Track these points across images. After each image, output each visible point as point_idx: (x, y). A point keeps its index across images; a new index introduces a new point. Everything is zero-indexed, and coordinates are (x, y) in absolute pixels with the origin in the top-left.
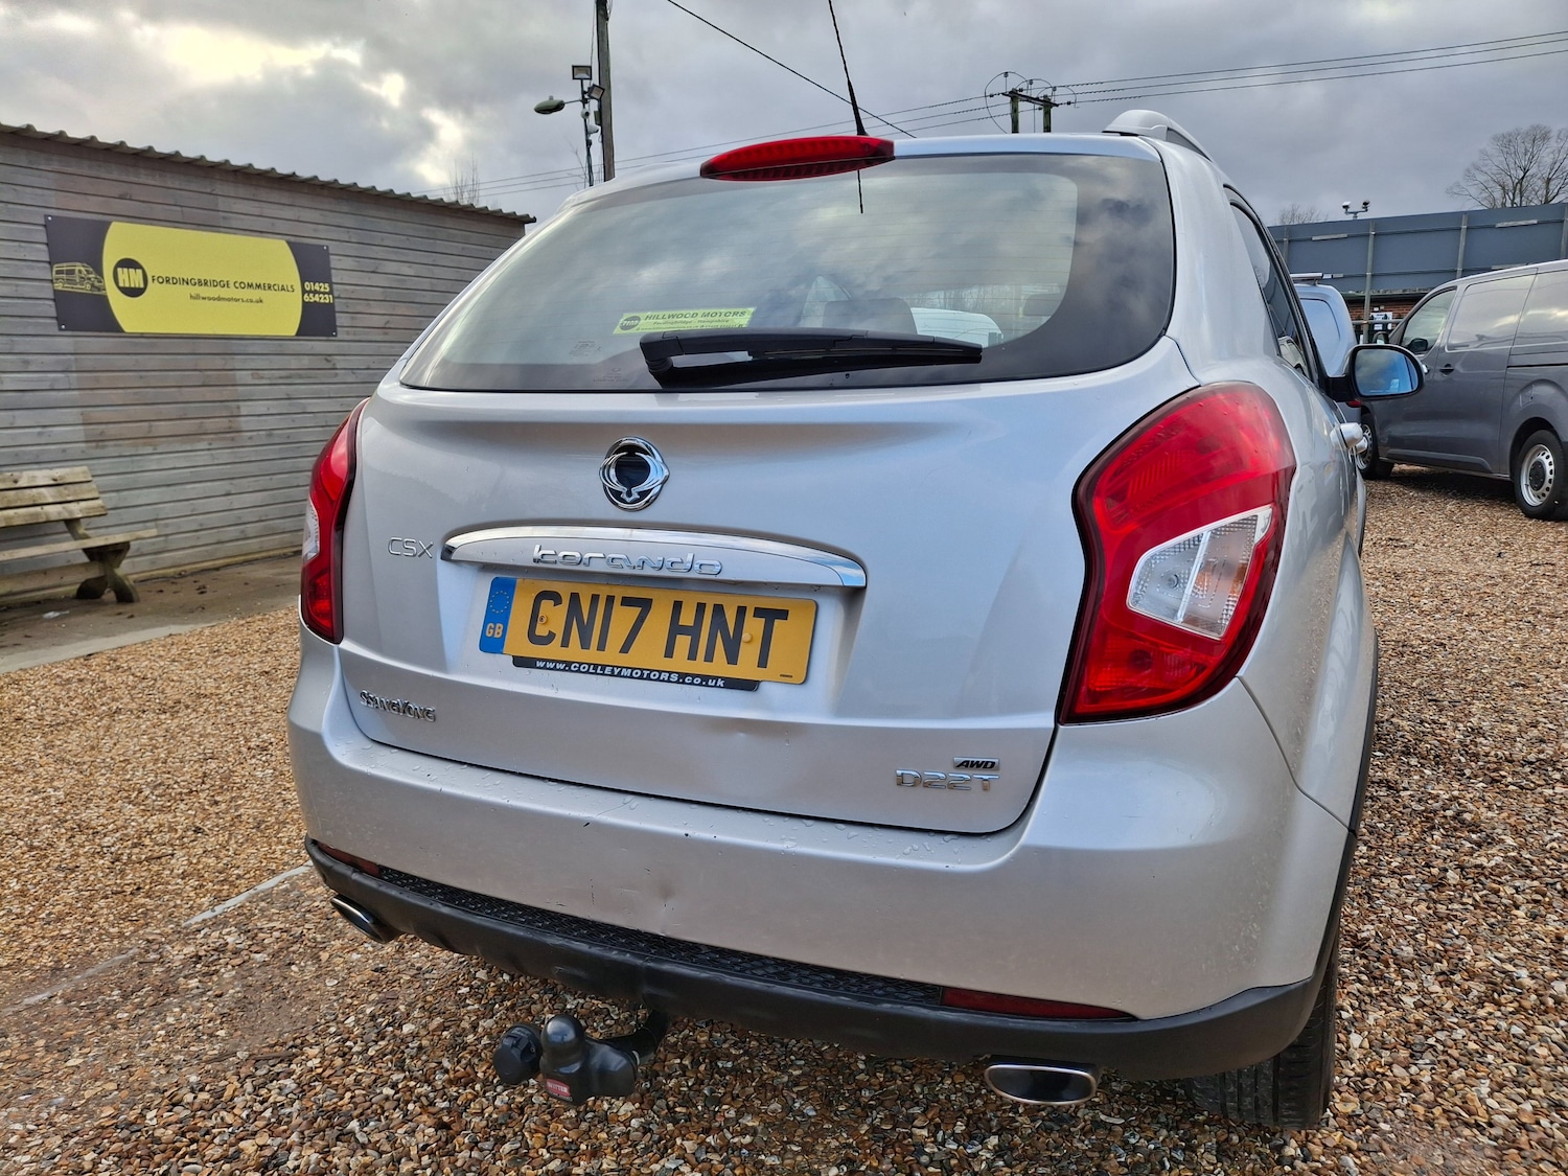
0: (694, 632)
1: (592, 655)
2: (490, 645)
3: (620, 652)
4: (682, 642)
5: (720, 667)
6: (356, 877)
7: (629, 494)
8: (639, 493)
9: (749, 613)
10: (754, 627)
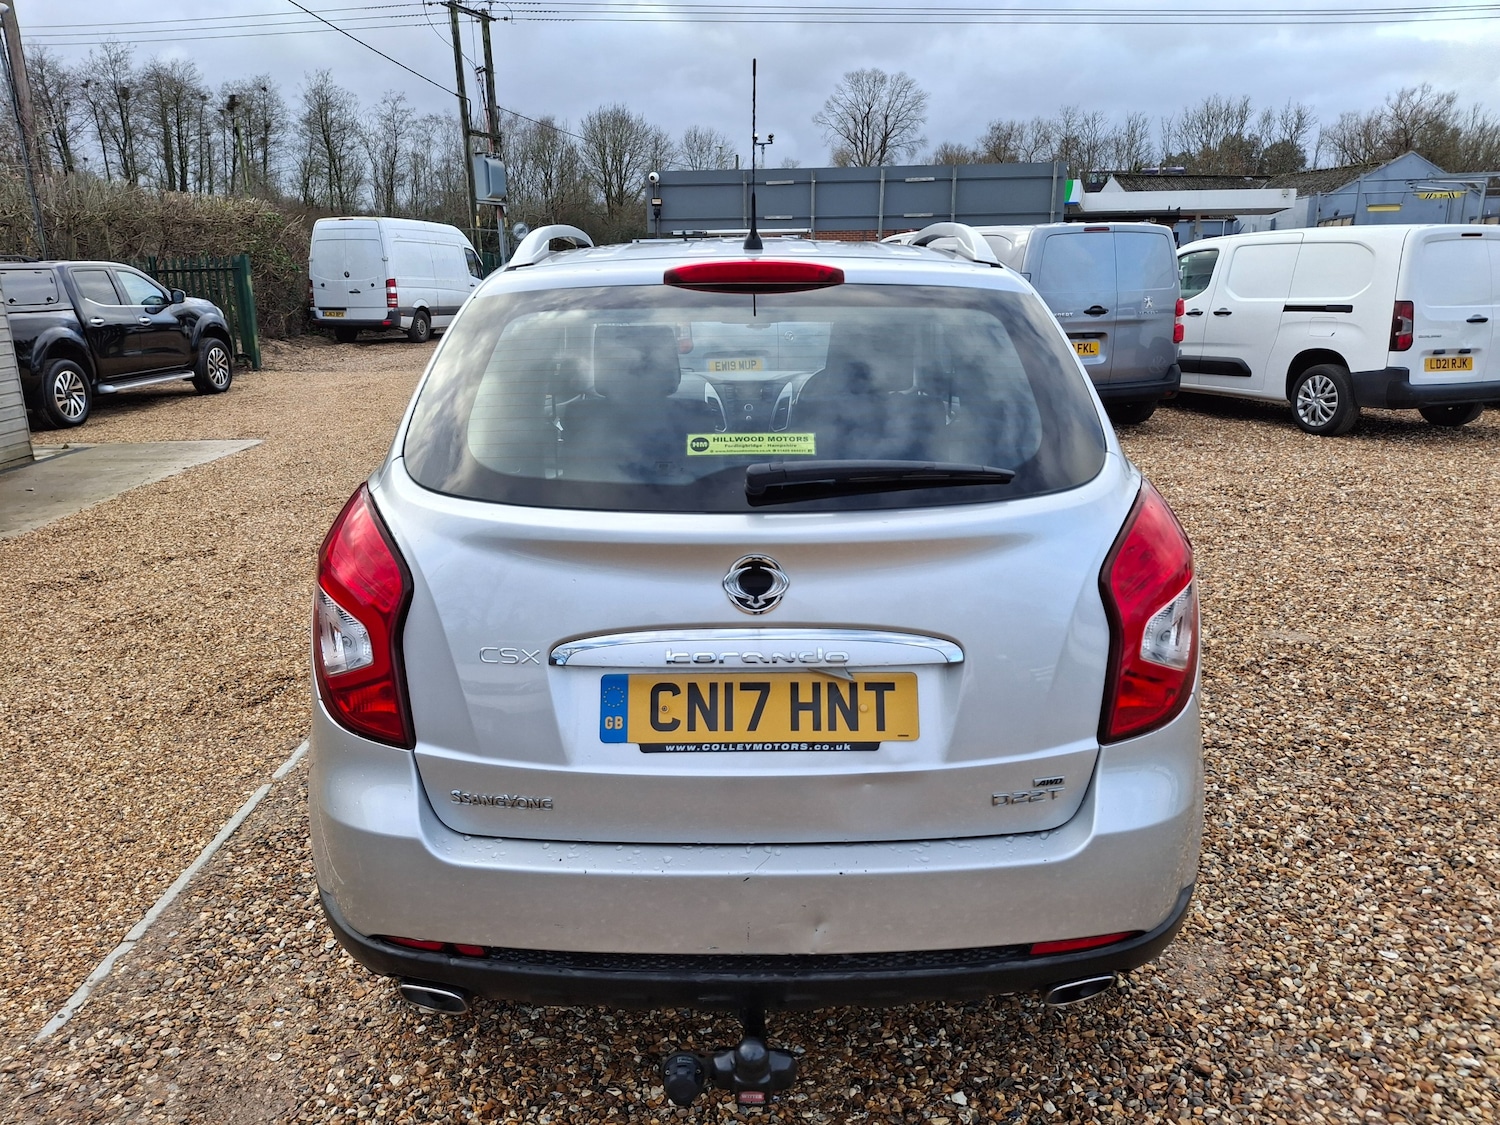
0: (814, 706)
1: (721, 735)
2: (610, 736)
3: (748, 730)
4: (806, 717)
5: (843, 733)
6: (454, 961)
7: (756, 601)
8: (765, 600)
9: (861, 689)
10: (867, 700)
